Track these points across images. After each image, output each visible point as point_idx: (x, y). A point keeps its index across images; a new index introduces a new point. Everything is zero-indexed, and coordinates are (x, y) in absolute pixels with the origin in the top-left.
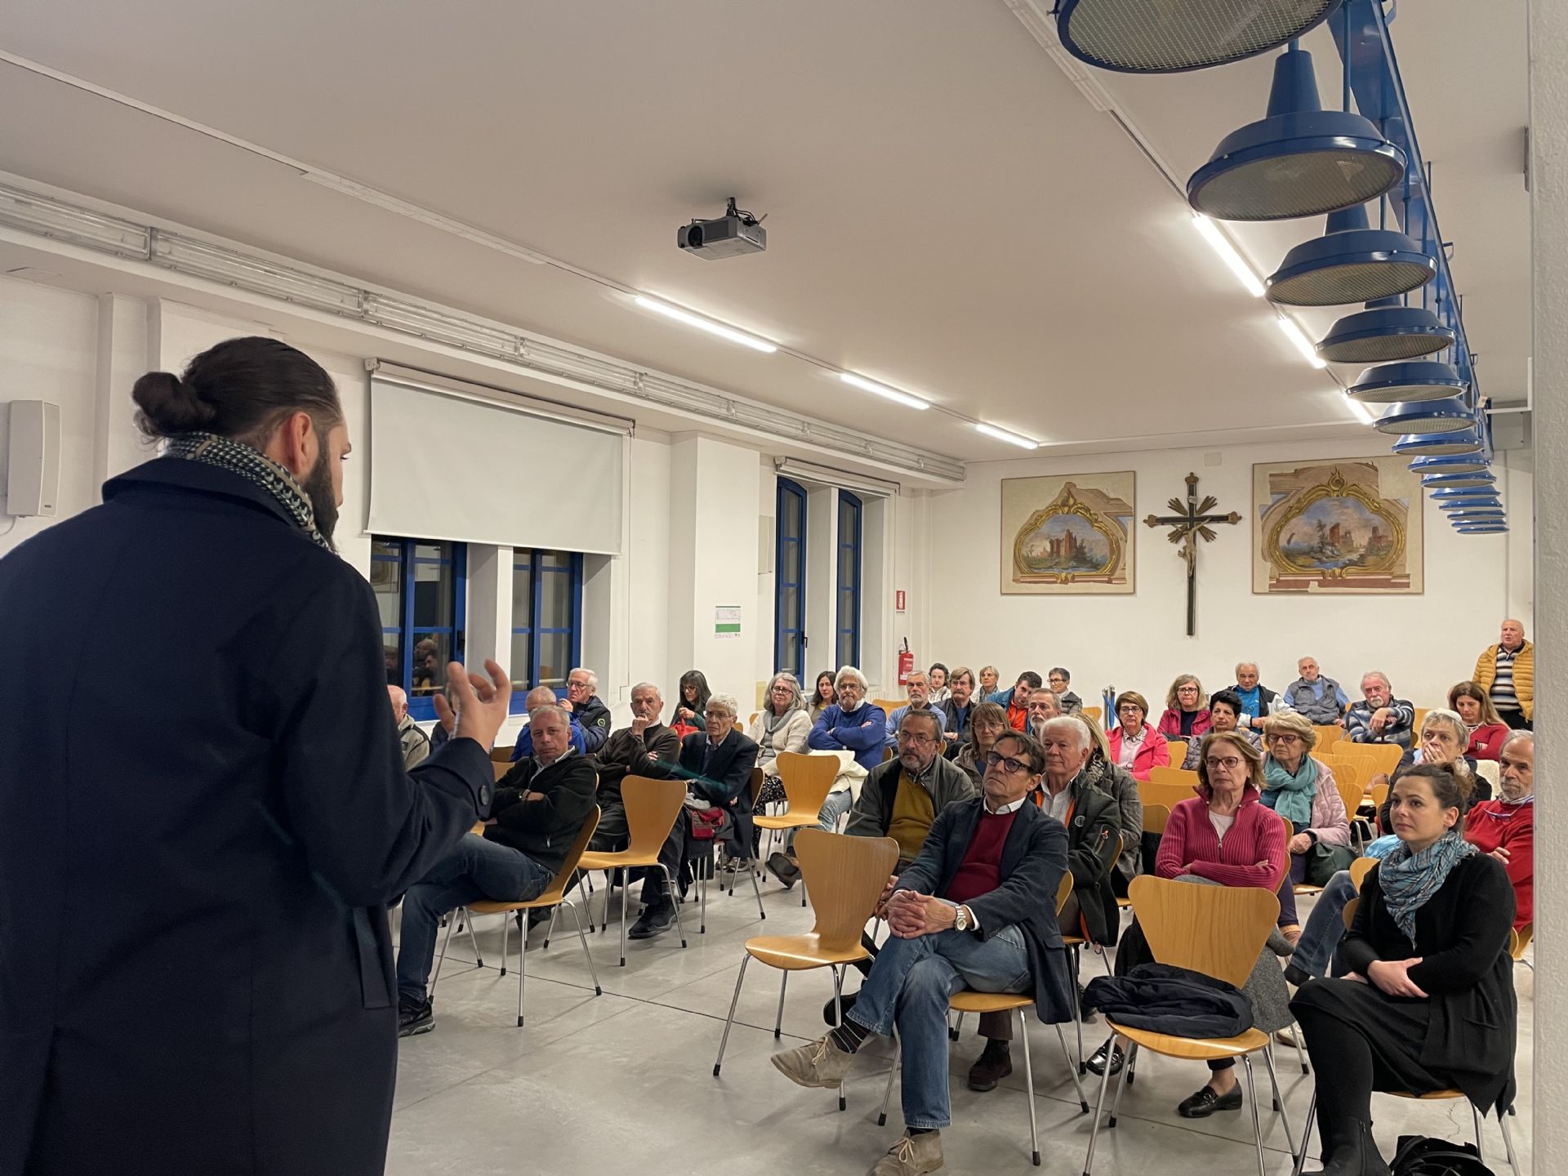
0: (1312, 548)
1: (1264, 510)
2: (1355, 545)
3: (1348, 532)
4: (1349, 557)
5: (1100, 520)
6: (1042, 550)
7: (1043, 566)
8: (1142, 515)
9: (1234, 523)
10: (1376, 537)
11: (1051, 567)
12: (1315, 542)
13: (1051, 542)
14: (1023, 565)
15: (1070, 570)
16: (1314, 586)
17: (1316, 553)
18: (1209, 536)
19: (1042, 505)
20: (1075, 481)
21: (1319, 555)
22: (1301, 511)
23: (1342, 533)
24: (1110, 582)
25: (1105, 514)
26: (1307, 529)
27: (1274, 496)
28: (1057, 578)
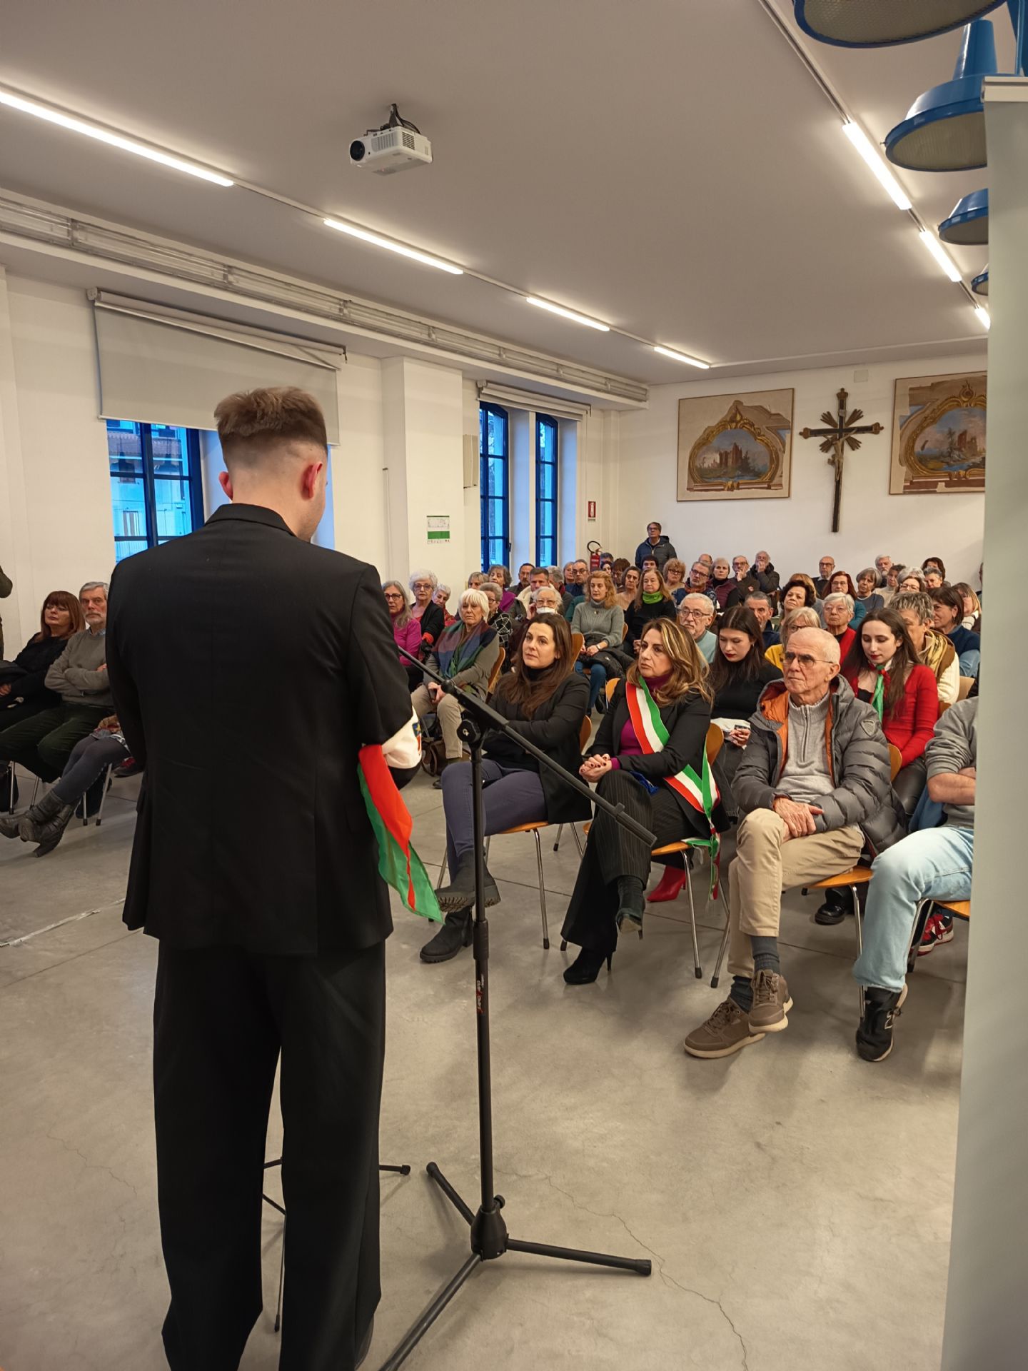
0: (942, 453)
1: (903, 421)
2: (978, 449)
3: (974, 439)
4: (973, 460)
5: (762, 433)
6: (713, 462)
7: (713, 475)
8: (798, 428)
9: (877, 432)
11: (719, 477)
12: (945, 448)
13: (721, 455)
14: (696, 475)
15: (736, 479)
16: (941, 486)
17: (944, 457)
18: (855, 445)
19: (713, 422)
20: (742, 399)
21: (947, 459)
22: (934, 421)
23: (968, 439)
24: (769, 488)
25: (767, 428)
26: (939, 436)
27: (912, 407)
28: (725, 486)
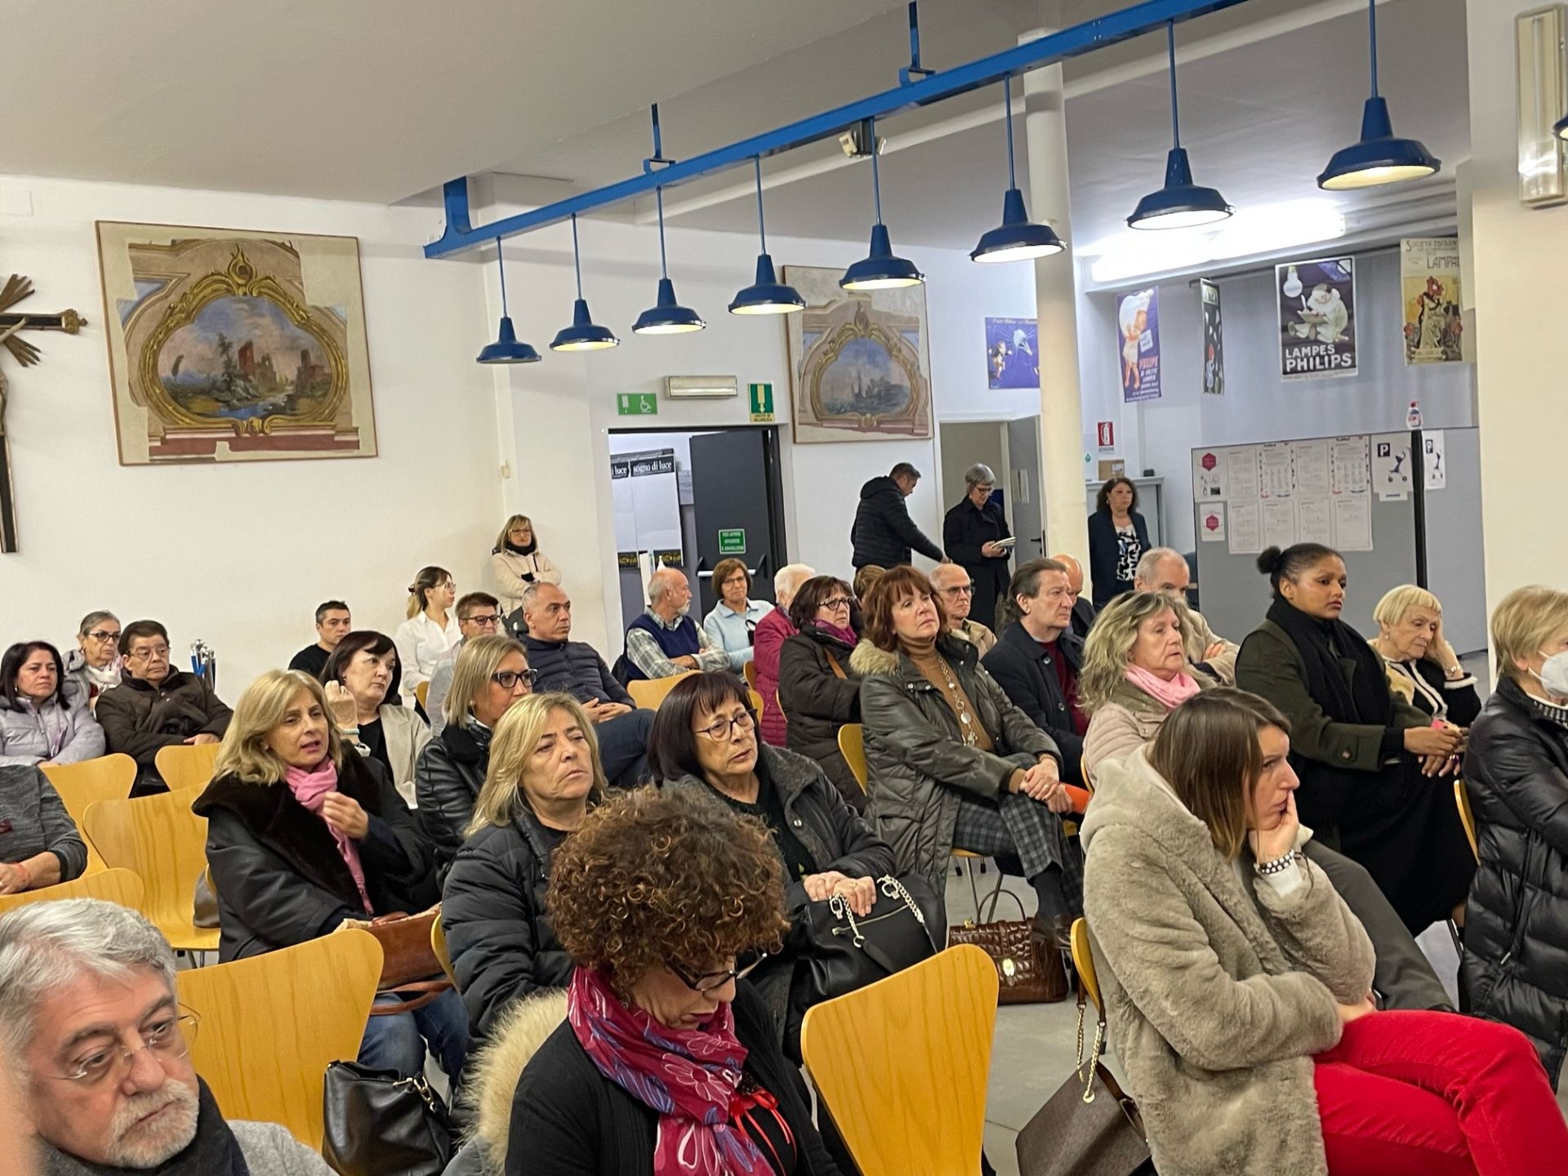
0: (214, 382)
2: (278, 380)
3: (266, 358)
4: (272, 400)
9: (72, 329)
10: (308, 370)
12: (218, 372)
16: (223, 448)
18: (26, 354)
21: (226, 396)
22: (189, 317)
23: (257, 359)
26: (202, 349)
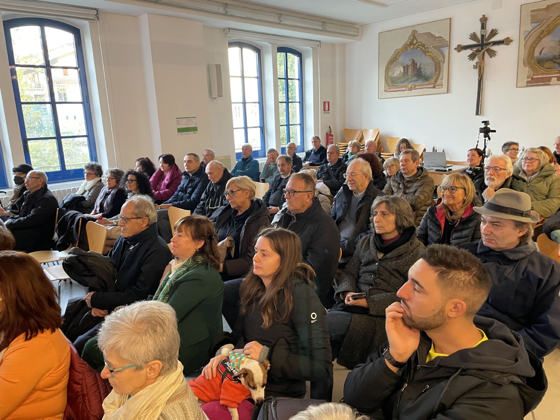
0: (555, 56)
1: (526, 35)
5: (430, 51)
6: (399, 72)
7: (399, 81)
8: (454, 45)
9: (508, 44)
11: (403, 82)
12: (557, 52)
13: (404, 67)
14: (389, 82)
15: (413, 83)
16: (554, 80)
17: (557, 59)
18: (492, 54)
19: (399, 46)
20: (417, 29)
22: (549, 33)
24: (434, 87)
25: (433, 47)
26: (552, 44)
27: (533, 24)
28: (406, 88)
